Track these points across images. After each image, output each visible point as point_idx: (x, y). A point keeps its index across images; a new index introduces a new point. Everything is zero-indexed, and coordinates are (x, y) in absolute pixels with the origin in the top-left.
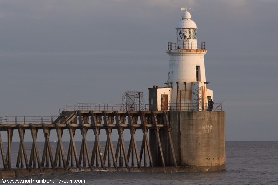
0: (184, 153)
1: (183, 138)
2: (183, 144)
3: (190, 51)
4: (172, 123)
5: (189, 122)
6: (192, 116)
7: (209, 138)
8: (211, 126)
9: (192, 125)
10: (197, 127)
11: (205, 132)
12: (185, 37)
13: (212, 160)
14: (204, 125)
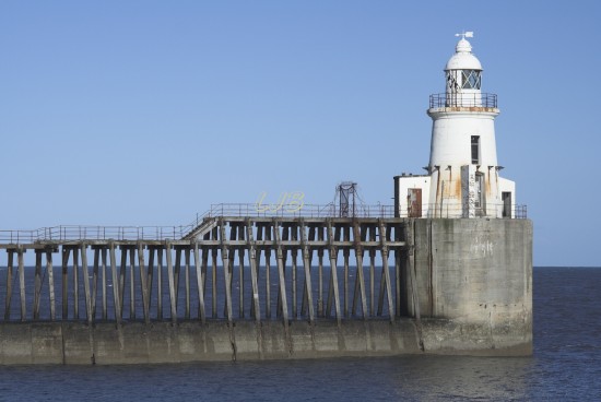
0: (437, 294)
1: (436, 268)
2: (436, 277)
3: (458, 109)
4: (419, 239)
5: (447, 238)
6: (452, 227)
7: (484, 267)
8: (490, 246)
9: (453, 243)
10: (460, 247)
11: (477, 256)
12: (456, 85)
13: (490, 307)
14: (475, 243)
